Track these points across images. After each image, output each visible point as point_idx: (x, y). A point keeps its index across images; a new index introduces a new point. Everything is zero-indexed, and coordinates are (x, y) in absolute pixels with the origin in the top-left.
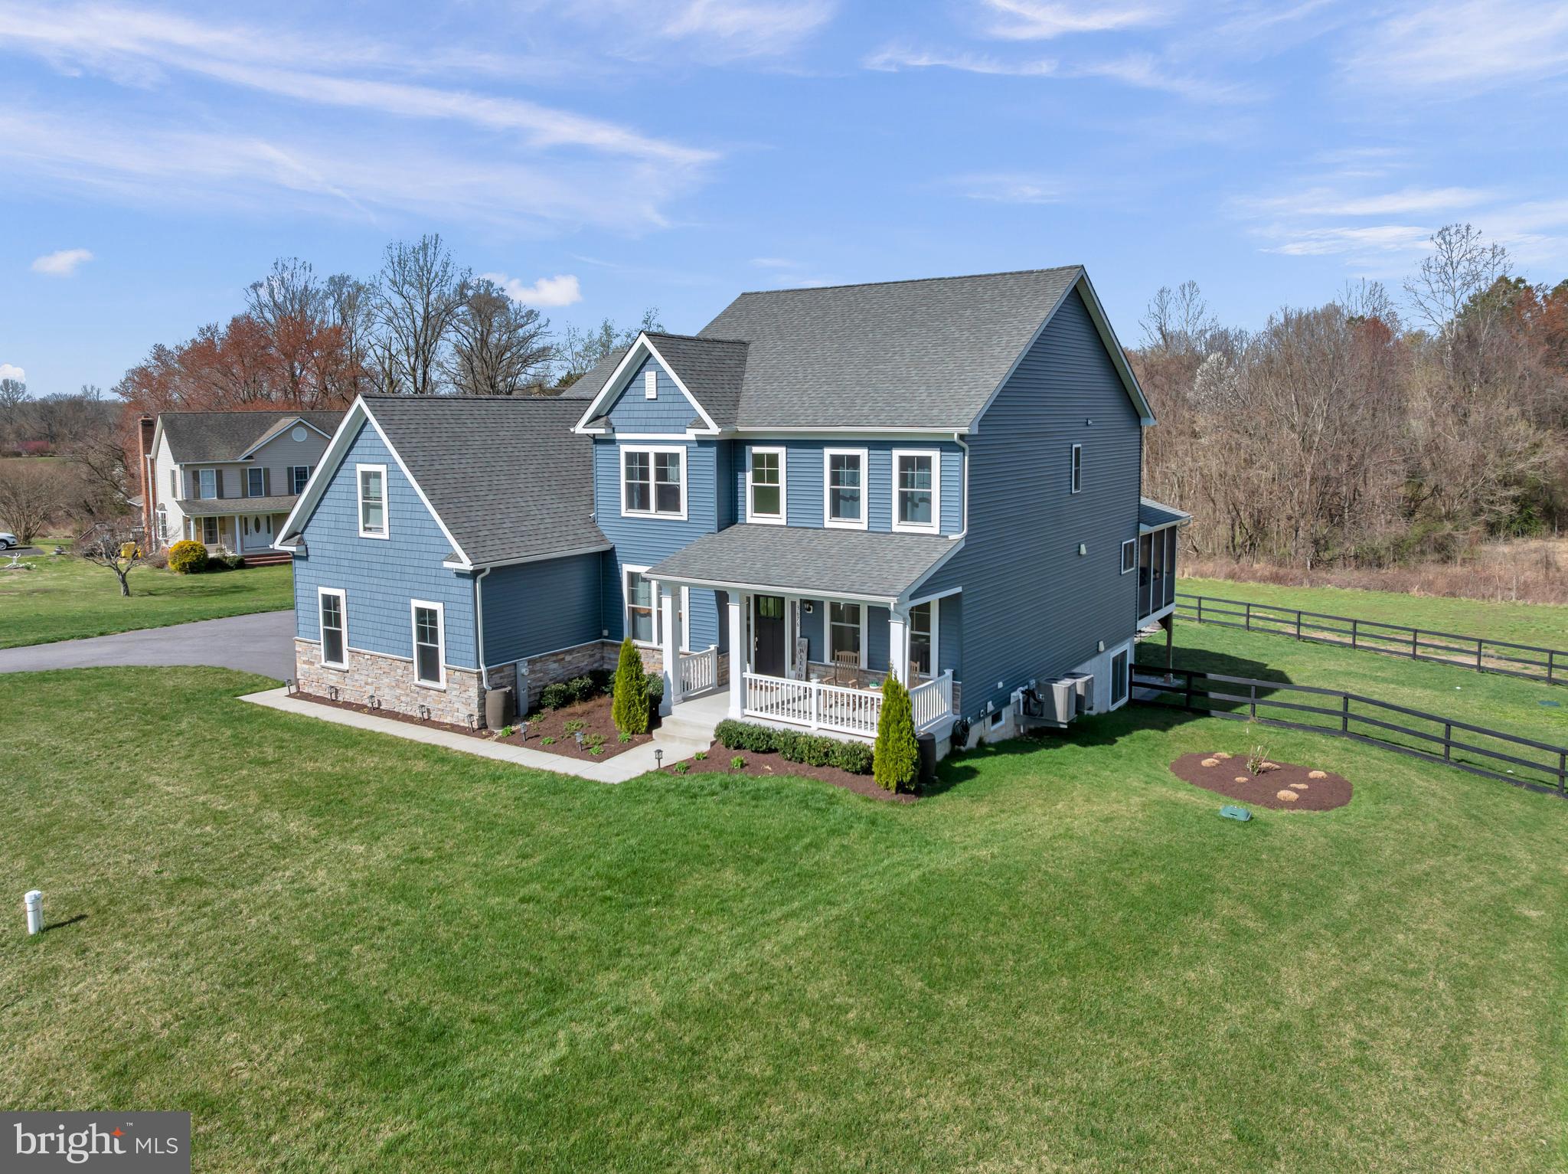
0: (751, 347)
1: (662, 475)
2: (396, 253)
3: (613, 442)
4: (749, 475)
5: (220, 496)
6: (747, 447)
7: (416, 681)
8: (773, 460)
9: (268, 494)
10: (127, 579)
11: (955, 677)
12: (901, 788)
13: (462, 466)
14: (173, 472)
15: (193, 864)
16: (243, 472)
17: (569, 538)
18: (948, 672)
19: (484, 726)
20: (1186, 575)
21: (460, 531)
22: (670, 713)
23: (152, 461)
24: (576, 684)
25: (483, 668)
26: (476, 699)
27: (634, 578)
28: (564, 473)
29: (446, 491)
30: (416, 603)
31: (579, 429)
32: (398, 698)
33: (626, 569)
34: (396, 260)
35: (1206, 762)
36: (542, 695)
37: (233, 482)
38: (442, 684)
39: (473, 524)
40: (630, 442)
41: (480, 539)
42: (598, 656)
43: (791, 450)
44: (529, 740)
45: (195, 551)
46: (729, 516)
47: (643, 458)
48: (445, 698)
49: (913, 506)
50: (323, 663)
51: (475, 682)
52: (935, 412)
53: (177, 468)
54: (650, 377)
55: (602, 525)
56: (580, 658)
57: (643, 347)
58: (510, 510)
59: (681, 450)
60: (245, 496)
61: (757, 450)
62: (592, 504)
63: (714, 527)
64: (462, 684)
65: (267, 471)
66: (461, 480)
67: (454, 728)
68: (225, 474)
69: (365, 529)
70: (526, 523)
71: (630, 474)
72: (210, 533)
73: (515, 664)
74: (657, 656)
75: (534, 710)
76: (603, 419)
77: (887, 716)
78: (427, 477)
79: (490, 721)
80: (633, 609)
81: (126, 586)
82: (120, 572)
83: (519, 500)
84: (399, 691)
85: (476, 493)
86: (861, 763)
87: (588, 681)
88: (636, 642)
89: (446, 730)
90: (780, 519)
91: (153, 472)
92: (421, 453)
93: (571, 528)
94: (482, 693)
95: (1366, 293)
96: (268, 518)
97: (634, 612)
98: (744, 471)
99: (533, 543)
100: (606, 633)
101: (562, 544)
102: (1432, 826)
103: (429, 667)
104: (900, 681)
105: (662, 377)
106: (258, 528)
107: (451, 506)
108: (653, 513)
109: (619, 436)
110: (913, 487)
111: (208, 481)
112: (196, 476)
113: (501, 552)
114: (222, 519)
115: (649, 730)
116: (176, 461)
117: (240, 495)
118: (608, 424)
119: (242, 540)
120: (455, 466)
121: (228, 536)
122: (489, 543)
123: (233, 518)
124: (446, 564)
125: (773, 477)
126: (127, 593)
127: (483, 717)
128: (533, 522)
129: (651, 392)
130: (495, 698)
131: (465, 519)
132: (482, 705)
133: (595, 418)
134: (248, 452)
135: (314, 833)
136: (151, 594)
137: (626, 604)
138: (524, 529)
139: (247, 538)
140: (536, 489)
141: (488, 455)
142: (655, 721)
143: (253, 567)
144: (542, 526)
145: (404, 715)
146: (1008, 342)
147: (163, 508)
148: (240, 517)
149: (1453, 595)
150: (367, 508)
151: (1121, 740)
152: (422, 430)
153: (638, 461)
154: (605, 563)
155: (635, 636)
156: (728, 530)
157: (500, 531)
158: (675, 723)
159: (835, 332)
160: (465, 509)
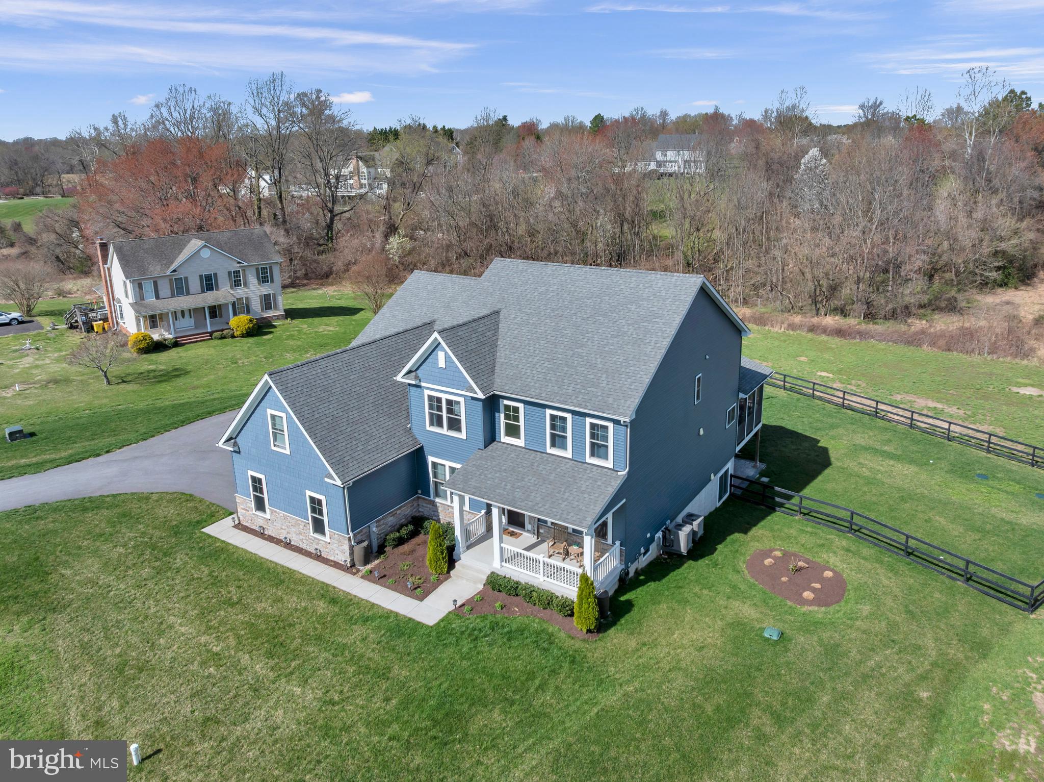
0: (502, 314)
1: (450, 411)
2: (254, 87)
3: (420, 387)
4: (502, 416)
5: (157, 297)
6: (501, 400)
7: (312, 534)
8: (516, 410)
9: (188, 294)
10: (108, 374)
11: (621, 545)
12: (589, 631)
13: (331, 411)
14: (125, 283)
15: (210, 705)
16: (171, 280)
17: (396, 446)
18: (618, 543)
19: (353, 565)
20: (783, 329)
21: (333, 461)
22: (460, 559)
23: (109, 269)
24: (404, 531)
25: (351, 534)
26: (348, 551)
27: (435, 465)
28: (391, 397)
29: (323, 433)
30: (309, 493)
31: (399, 378)
32: (302, 540)
33: (431, 459)
34: (255, 92)
35: (768, 561)
36: (385, 540)
37: (165, 290)
38: (327, 539)
39: (340, 453)
40: (430, 390)
41: (345, 463)
42: (416, 504)
43: (526, 406)
44: (381, 579)
45: (146, 340)
46: (491, 437)
47: (439, 400)
48: (330, 547)
49: (598, 450)
50: (254, 512)
51: (347, 542)
52: (610, 400)
53: (128, 282)
54: (441, 355)
55: (415, 431)
56: (405, 510)
57: (436, 339)
58: (361, 436)
59: (461, 400)
60: (173, 296)
61: (506, 402)
62: (408, 416)
63: (482, 446)
64: (339, 541)
65: (186, 279)
66: (331, 422)
67: (336, 565)
68: (160, 283)
69: (275, 445)
70: (370, 443)
71: (431, 407)
72: (153, 322)
73: (369, 526)
74: (450, 510)
75: (381, 550)
76: (413, 374)
77: (582, 593)
78: (311, 426)
79: (357, 562)
80: (436, 482)
81: (107, 378)
82: (103, 371)
83: (366, 426)
84: (301, 537)
85: (341, 429)
86: (567, 609)
87: (411, 527)
88: (437, 500)
89: (331, 566)
90: (520, 442)
91: (110, 276)
92: (307, 408)
93: (397, 438)
94: (352, 548)
95: (919, 98)
96: (190, 310)
97: (436, 483)
98: (499, 412)
99: (375, 457)
100: (420, 492)
101: (393, 452)
102: (883, 624)
103: (319, 526)
104: (589, 575)
105: (447, 357)
106: (183, 316)
107: (327, 443)
108: (444, 431)
109: (423, 384)
110: (598, 440)
111: (148, 287)
112: (140, 286)
113: (358, 470)
114: (161, 315)
115: (448, 572)
116: (127, 278)
117: (170, 296)
118: (417, 377)
119: (174, 324)
120: (327, 412)
121: (165, 323)
122: (351, 465)
123: (167, 314)
124: (326, 480)
125: (517, 419)
126: (109, 383)
127: (352, 560)
128: (375, 441)
129: (442, 364)
130: (359, 550)
131: (335, 451)
132: (352, 553)
133: (409, 372)
134: (173, 267)
135: (271, 675)
136: (124, 382)
137: (432, 479)
138: (369, 448)
139: (177, 323)
140: (375, 415)
141: (345, 397)
142: (451, 563)
143: (183, 345)
144: (380, 443)
145: (306, 551)
146: (656, 342)
147: (119, 302)
148: (172, 313)
149: (949, 350)
150: (275, 434)
151: (719, 547)
152: (305, 390)
153: (435, 403)
154: (418, 457)
155: (437, 495)
156: (490, 447)
157: (356, 454)
158: (463, 566)
159: (553, 310)
160: (335, 443)
